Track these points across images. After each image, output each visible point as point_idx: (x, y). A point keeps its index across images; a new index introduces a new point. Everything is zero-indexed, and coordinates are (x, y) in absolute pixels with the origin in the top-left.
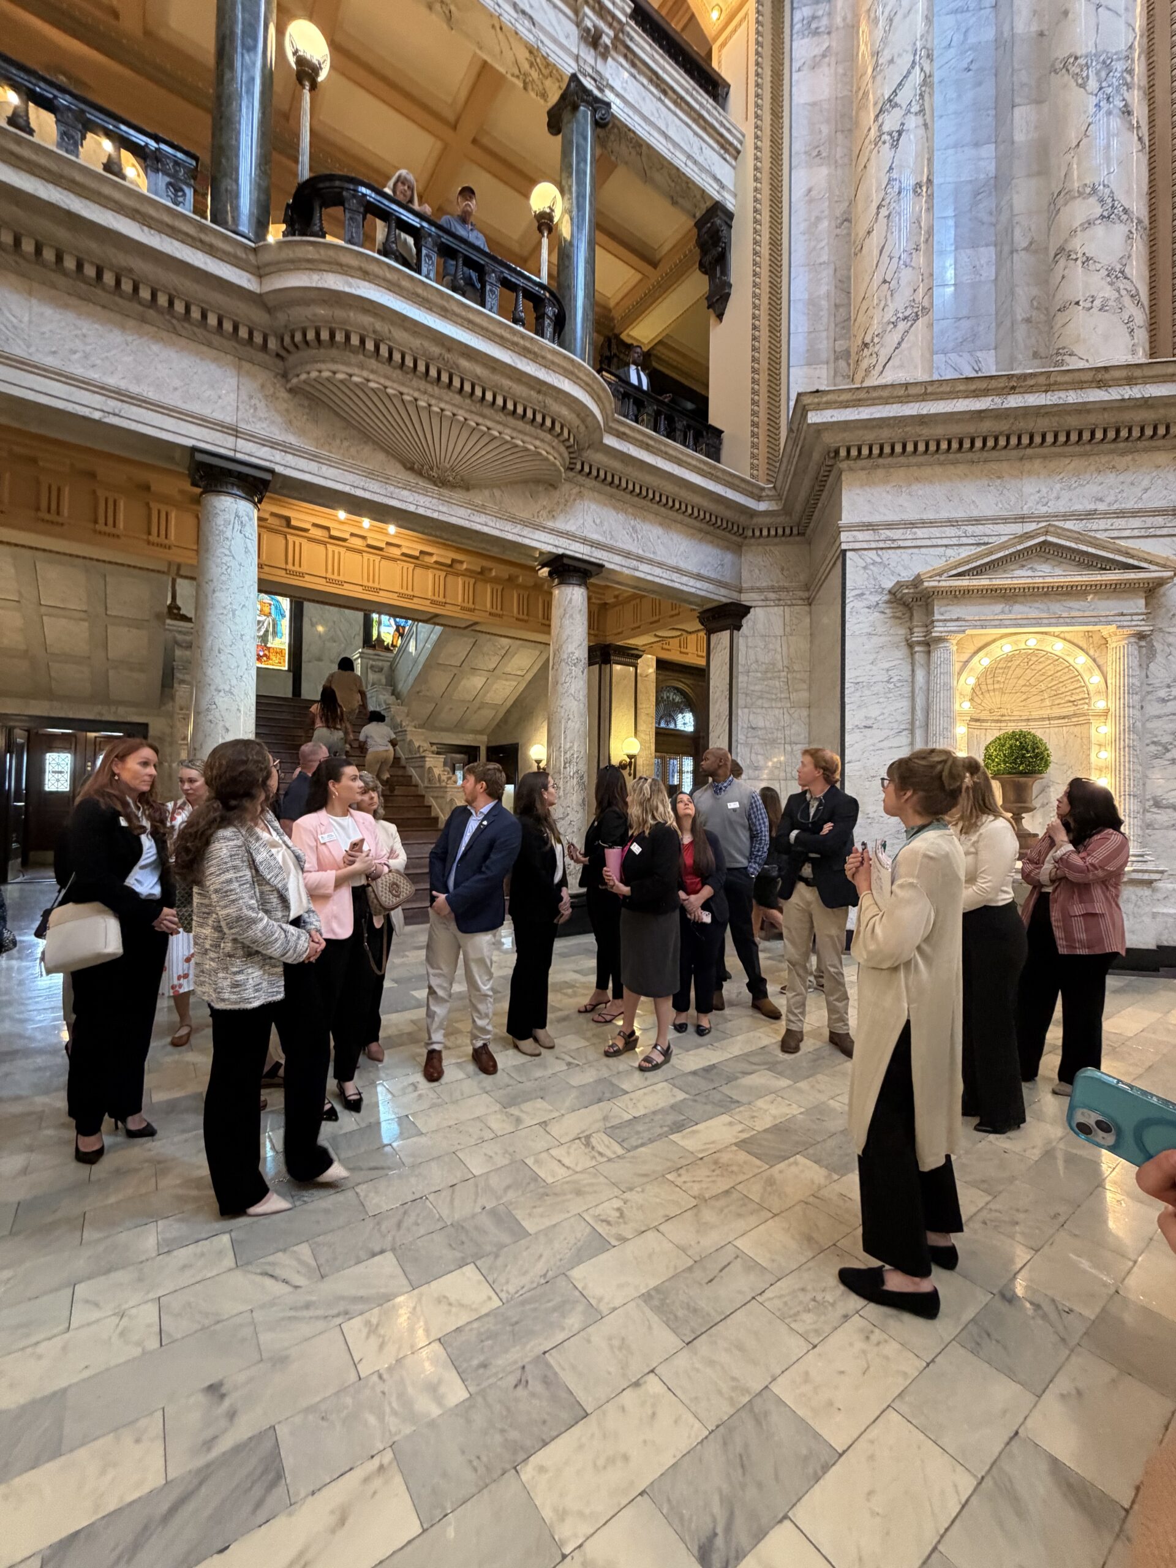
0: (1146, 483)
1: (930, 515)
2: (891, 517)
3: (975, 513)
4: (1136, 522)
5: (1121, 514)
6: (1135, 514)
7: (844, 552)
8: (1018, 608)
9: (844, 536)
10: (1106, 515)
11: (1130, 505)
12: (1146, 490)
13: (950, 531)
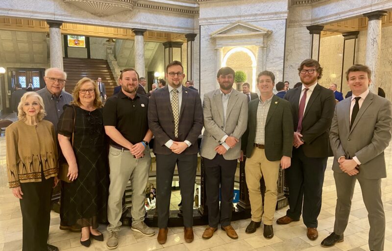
0: (270, 6)
1: (219, 16)
2: (211, 16)
3: (230, 15)
4: (267, 17)
5: (263, 14)
6: (267, 14)
7: (200, 26)
8: (235, 41)
9: (200, 22)
10: (260, 15)
11: (265, 12)
12: (270, 8)
13: (224, 20)
